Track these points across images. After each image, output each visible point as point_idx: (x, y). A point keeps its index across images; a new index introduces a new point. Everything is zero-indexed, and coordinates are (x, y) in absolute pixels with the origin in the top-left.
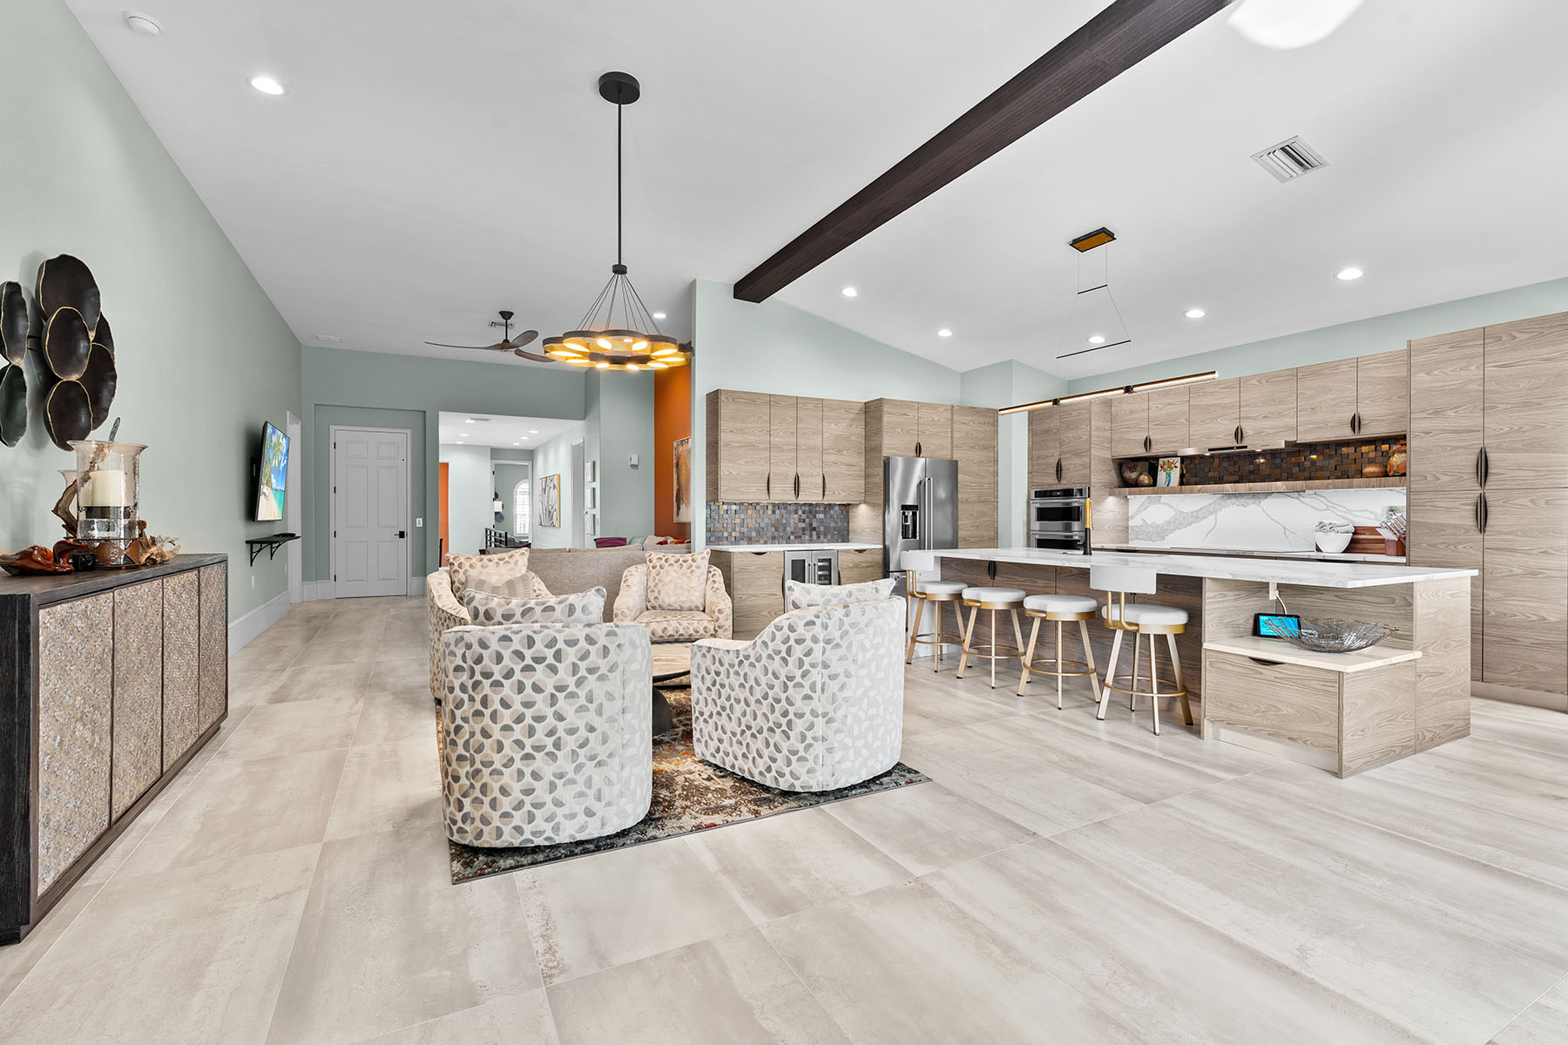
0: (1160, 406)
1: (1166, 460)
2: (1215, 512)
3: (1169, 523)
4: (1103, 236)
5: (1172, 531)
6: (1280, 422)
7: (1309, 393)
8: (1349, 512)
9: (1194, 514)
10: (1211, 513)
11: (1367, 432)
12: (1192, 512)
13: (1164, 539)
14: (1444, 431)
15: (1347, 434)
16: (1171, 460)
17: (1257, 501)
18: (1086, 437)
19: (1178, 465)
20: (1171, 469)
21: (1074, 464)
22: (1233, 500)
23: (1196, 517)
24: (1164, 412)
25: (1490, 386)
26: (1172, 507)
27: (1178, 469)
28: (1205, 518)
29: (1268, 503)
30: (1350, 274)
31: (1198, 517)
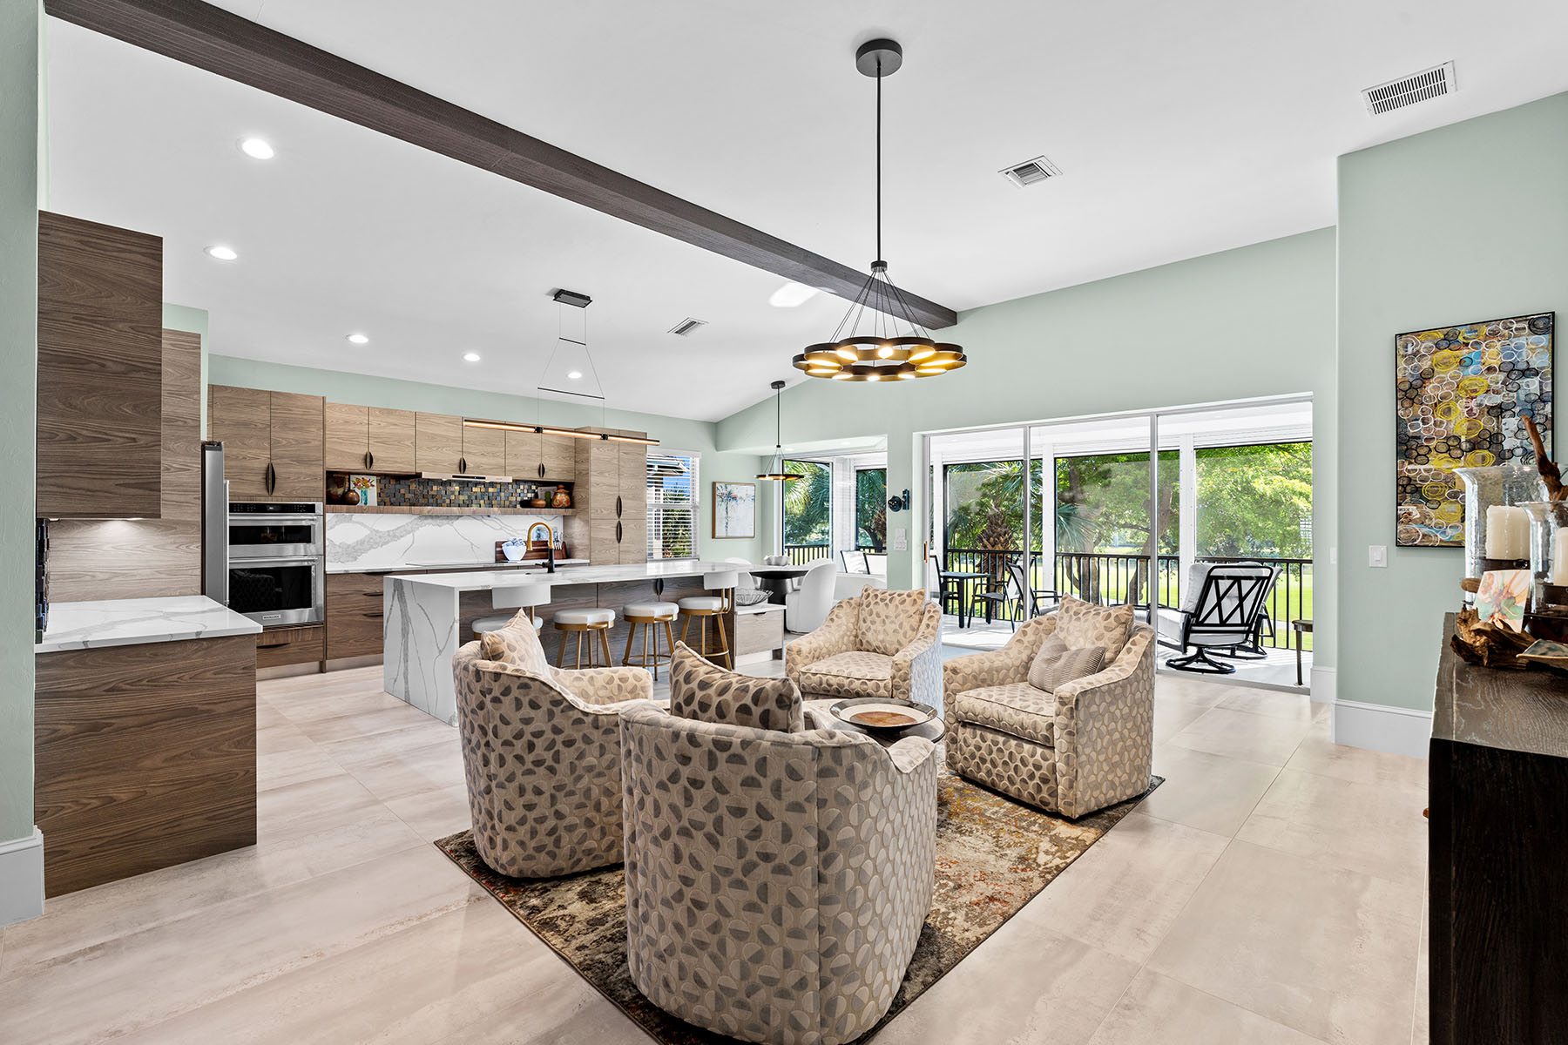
0: (382, 424)
1: (360, 477)
2: (413, 531)
3: (362, 542)
4: (583, 300)
5: (366, 551)
6: (492, 461)
7: (514, 443)
8: (515, 531)
9: (391, 533)
10: (409, 533)
11: (549, 477)
12: (388, 531)
13: (356, 559)
14: (605, 484)
15: (536, 477)
16: (367, 478)
17: (450, 522)
18: (317, 443)
19: (374, 483)
20: (368, 487)
21: (296, 473)
22: (430, 521)
23: (394, 536)
24: (387, 431)
25: (622, 463)
26: (365, 526)
27: (375, 488)
28: (402, 537)
29: (458, 523)
30: (575, 375)
31: (395, 536)
